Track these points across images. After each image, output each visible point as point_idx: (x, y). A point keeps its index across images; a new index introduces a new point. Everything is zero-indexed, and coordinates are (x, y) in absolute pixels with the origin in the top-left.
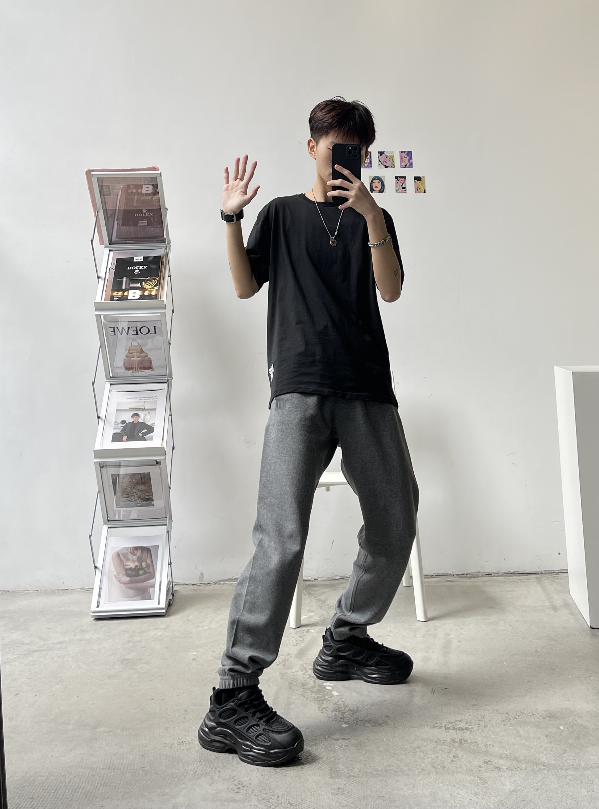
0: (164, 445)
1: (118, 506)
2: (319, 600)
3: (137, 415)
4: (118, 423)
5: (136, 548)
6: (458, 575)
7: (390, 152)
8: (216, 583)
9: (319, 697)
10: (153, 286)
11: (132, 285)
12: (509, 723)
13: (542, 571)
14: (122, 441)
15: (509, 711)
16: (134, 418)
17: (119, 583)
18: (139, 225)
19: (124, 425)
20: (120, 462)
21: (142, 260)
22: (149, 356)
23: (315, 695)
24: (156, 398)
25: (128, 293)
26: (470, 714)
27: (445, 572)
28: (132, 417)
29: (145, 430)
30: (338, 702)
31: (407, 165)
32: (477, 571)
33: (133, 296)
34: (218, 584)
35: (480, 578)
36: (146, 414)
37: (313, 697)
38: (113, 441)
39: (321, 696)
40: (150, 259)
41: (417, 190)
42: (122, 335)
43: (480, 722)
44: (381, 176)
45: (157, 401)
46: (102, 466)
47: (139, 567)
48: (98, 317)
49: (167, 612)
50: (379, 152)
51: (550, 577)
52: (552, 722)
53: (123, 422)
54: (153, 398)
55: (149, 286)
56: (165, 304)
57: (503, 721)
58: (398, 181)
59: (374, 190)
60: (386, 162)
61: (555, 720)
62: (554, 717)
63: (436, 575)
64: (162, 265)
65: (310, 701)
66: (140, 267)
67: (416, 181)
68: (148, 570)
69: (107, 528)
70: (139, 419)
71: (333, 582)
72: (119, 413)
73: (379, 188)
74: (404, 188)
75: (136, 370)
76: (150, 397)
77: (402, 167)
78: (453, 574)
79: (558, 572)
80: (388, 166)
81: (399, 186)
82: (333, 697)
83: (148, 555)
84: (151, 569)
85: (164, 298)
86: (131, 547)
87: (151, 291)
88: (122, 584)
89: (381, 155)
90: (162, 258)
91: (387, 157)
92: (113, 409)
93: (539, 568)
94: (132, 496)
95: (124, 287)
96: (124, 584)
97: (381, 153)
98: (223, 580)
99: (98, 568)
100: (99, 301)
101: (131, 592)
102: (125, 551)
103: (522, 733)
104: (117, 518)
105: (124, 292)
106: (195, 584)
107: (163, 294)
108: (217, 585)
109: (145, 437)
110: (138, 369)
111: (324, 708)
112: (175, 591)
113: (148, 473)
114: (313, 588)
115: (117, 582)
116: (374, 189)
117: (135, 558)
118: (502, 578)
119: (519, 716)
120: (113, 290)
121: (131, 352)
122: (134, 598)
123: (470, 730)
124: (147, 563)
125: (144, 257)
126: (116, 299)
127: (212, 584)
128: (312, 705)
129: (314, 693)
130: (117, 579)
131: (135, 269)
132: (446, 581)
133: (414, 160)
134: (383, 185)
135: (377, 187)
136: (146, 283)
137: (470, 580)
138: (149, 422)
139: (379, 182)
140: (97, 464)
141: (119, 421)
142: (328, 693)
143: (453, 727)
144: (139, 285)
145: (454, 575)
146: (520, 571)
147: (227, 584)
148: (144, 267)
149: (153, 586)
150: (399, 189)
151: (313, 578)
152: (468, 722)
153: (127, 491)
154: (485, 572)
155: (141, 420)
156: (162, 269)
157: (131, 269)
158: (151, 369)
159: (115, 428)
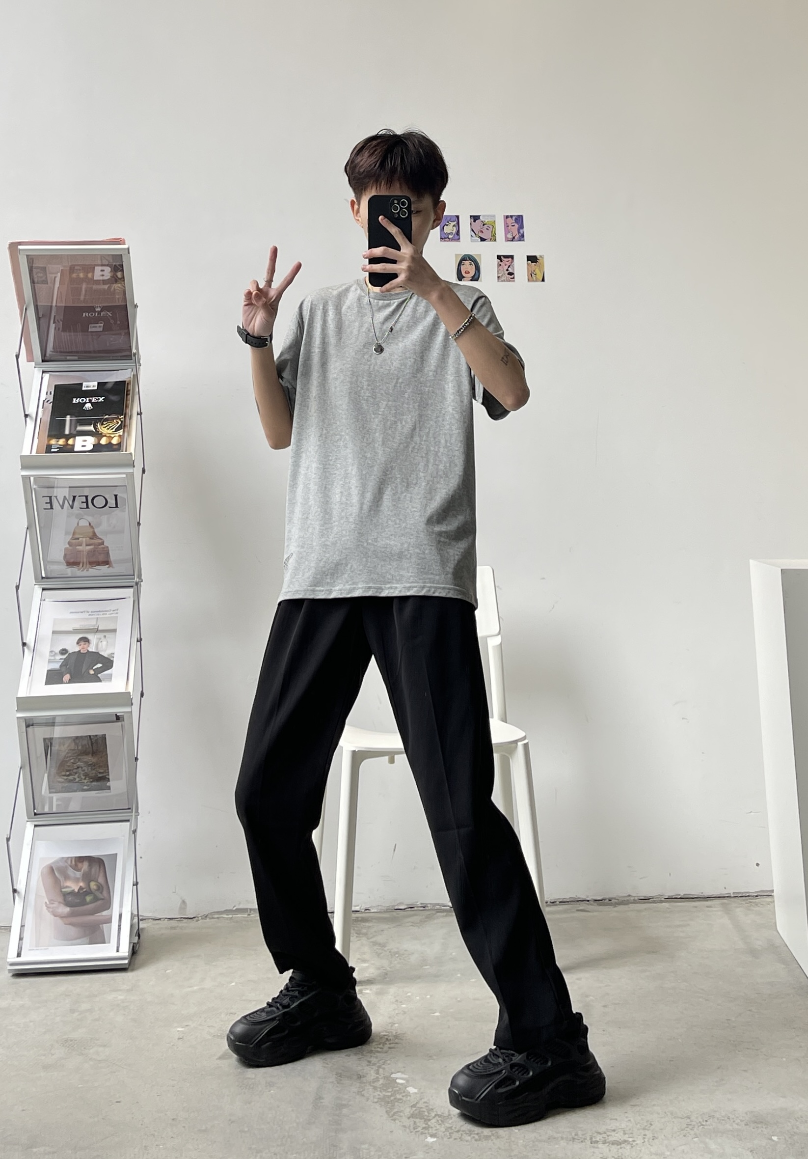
0: (130, 689)
1: (52, 790)
2: (375, 943)
3: (85, 640)
4: (56, 654)
5: (81, 859)
6: (596, 901)
7: (488, 216)
8: (206, 917)
9: (386, 1096)
10: (114, 430)
11: (80, 428)
12: (692, 1132)
13: (730, 893)
14: (62, 682)
15: (690, 1114)
16: (80, 645)
17: (52, 917)
18: (90, 330)
19: (64, 657)
20: (54, 717)
21: (96, 388)
22: (105, 544)
23: (380, 1093)
24: (117, 612)
25: (74, 441)
26: (629, 1119)
27: (575, 897)
28: (78, 643)
29: (99, 665)
30: (417, 1103)
31: (516, 238)
32: (628, 894)
33: (83, 446)
34: (210, 918)
35: (632, 906)
36: (100, 639)
37: (378, 1097)
38: (47, 683)
39: (389, 1094)
40: (109, 386)
41: (531, 276)
42: (62, 508)
43: (647, 1132)
44: (474, 255)
45: (117, 617)
46: (29, 724)
47: (85, 890)
48: (26, 479)
49: (130, 963)
50: (471, 216)
51: (744, 902)
52: (760, 1131)
53: (64, 651)
54: (112, 612)
55: (108, 429)
56: (133, 459)
57: (682, 1130)
58: (502, 262)
59: (464, 277)
60: (482, 232)
61: (764, 1127)
62: (762, 1122)
63: (561, 900)
64: (127, 395)
65: (373, 1102)
66: (93, 398)
67: (530, 262)
68: (100, 895)
69: (34, 826)
70: (88, 646)
71: (394, 914)
72: (56, 636)
73: (472, 274)
74: (511, 274)
75: (85, 566)
76: (106, 611)
77: (507, 240)
78: (588, 899)
79: (755, 895)
80: (486, 238)
81: (503, 271)
82: (410, 1096)
83: (99, 870)
84: (105, 893)
85: (131, 450)
86: (72, 857)
87: (111, 438)
88: (58, 918)
89: (475, 221)
90: (128, 384)
91: (484, 225)
92: (46, 630)
93: (725, 888)
94: (76, 773)
95: (67, 432)
96: (62, 917)
97: (475, 218)
98: (218, 913)
99: (19, 893)
100: (28, 453)
101: (73, 931)
102: (61, 864)
103: (713, 1146)
104: (46, 810)
105: (67, 440)
106: (172, 919)
107: (130, 443)
108: (208, 920)
109: (99, 675)
110: (88, 566)
111: (395, 1113)
112: (142, 929)
113: (103, 735)
114: (364, 924)
115: (49, 914)
116: (464, 274)
117: (79, 874)
118: (666, 905)
119: (706, 1121)
120: (50, 436)
121: (77, 536)
122: (78, 941)
123: (631, 1144)
124: (98, 883)
125: (98, 383)
126: (56, 450)
127: (200, 918)
128: (376, 1109)
129: (379, 1090)
130: (49, 909)
131: (85, 403)
132: (578, 910)
133: (526, 230)
134: (478, 268)
135: (469, 273)
136: (102, 424)
137: (615, 909)
138: (105, 651)
139: (470, 264)
140: (21, 720)
141: (57, 650)
142: (400, 1089)
143: (603, 1139)
144: (91, 428)
145: (588, 901)
146: (697, 894)
147: (224, 917)
148: (99, 399)
149: (109, 921)
150: (502, 275)
151: (362, 908)
152: (626, 1132)
153: (68, 764)
154: (639, 895)
155: (92, 648)
156: (128, 402)
157: (78, 402)
158: (107, 564)
159: (50, 661)
